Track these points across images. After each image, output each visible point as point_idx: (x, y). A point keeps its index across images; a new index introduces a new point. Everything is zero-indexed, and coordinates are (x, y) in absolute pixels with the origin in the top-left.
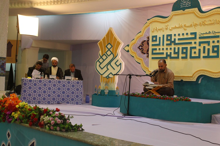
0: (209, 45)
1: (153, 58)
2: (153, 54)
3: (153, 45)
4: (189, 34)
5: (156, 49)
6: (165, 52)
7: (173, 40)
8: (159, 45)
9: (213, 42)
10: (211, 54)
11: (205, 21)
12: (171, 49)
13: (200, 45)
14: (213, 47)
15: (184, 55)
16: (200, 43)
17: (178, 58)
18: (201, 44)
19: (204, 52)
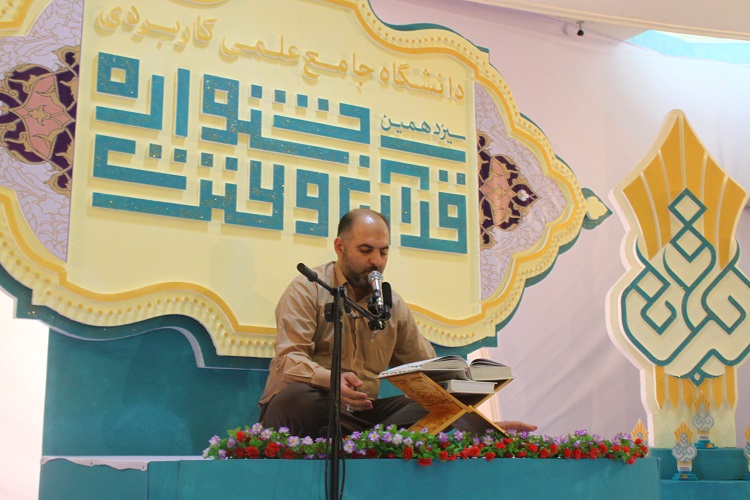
0: (425, 186)
1: (100, 201)
2: (102, 170)
3: (103, 114)
4: (334, 108)
5: (128, 147)
6: (192, 173)
7: (244, 116)
8: (153, 121)
9: (444, 176)
10: (436, 233)
11: (405, 67)
12: (232, 164)
13: (386, 179)
14: (446, 200)
15: (312, 218)
16: (388, 169)
17: (275, 223)
18: (393, 176)
19: (406, 218)
